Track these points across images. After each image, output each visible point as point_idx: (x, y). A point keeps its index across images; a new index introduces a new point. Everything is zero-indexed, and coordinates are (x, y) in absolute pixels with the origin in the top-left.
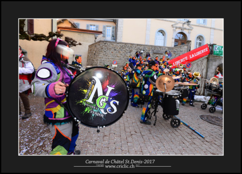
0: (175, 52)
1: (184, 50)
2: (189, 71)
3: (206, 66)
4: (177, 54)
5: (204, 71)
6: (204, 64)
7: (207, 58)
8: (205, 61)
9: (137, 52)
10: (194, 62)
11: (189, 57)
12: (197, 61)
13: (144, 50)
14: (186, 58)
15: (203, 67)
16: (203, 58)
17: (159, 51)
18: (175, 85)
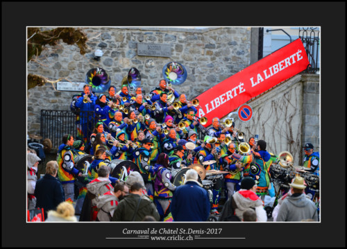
0: (211, 46)
1: (240, 36)
2: (240, 135)
3: (299, 107)
4: (217, 54)
5: (296, 123)
6: (293, 101)
7: (301, 81)
8: (296, 92)
9: (93, 70)
10: (264, 97)
11: (248, 84)
12: (271, 94)
13: (102, 46)
14: (240, 86)
15: (291, 111)
16: (289, 83)
17: (157, 47)
18: (207, 174)
